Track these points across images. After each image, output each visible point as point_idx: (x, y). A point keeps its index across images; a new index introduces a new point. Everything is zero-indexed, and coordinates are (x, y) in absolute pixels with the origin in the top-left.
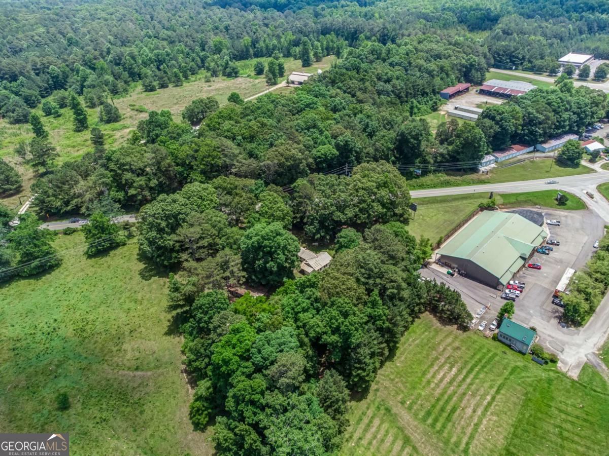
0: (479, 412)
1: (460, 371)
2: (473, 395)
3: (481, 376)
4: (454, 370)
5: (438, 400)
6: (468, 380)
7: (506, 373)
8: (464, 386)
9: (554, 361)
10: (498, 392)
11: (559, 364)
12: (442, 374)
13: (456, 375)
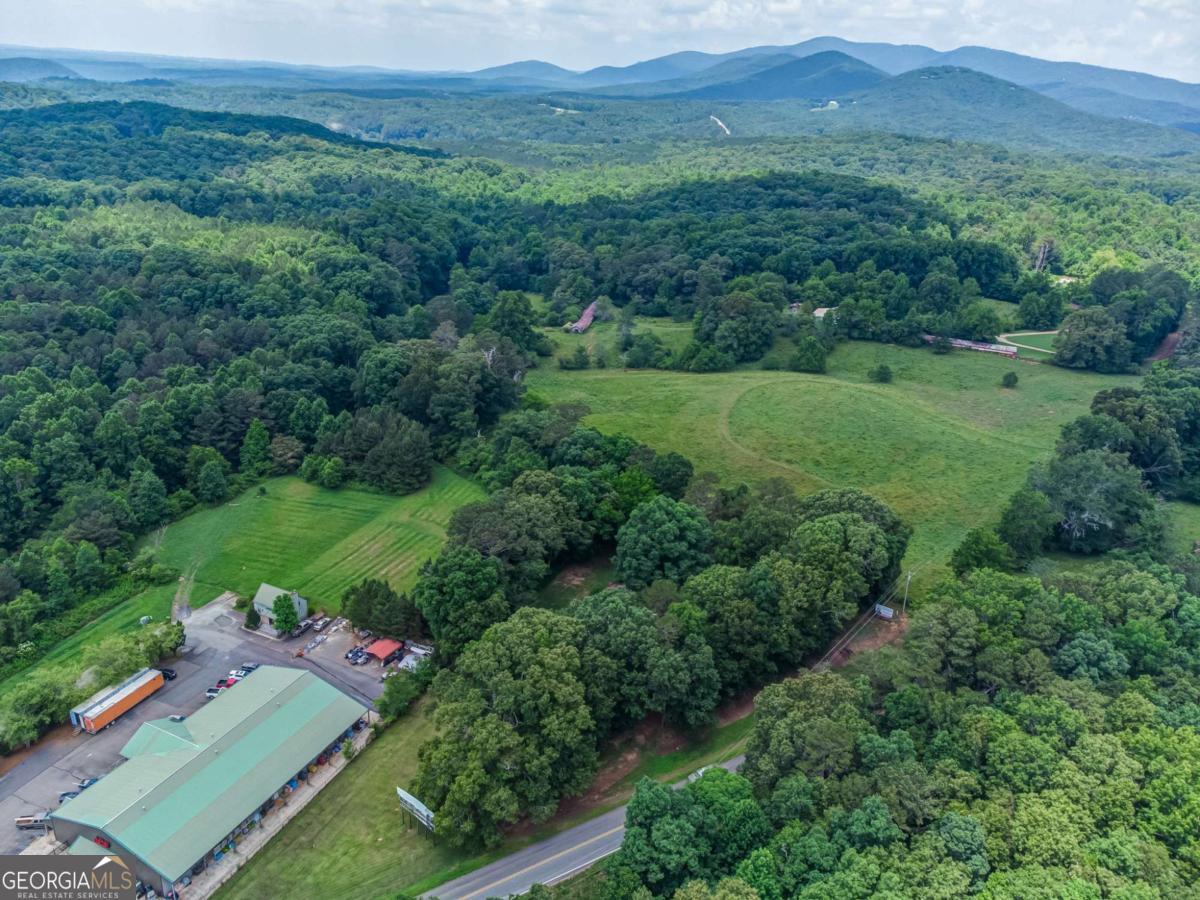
0: (366, 547)
1: (377, 572)
2: (367, 557)
3: (350, 573)
4: (383, 572)
5: (410, 548)
6: (369, 566)
7: (316, 580)
8: (375, 562)
9: (241, 605)
10: (336, 564)
11: (234, 604)
12: (400, 567)
13: (381, 569)
